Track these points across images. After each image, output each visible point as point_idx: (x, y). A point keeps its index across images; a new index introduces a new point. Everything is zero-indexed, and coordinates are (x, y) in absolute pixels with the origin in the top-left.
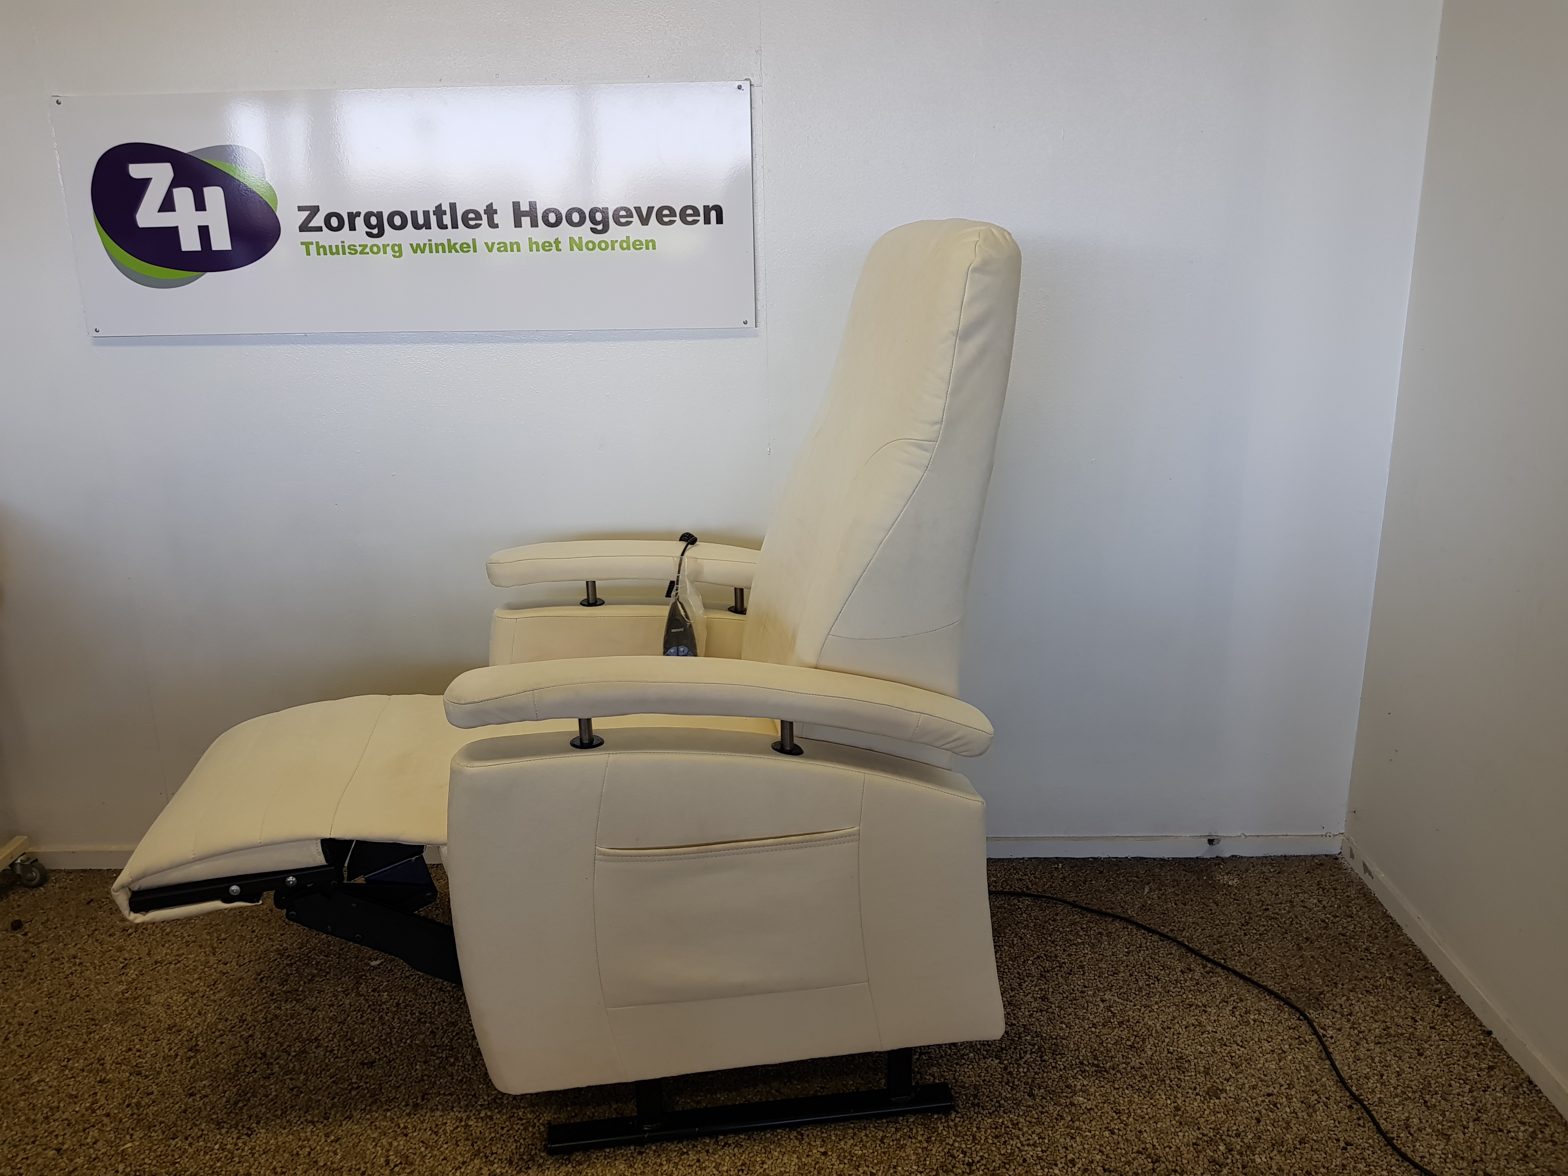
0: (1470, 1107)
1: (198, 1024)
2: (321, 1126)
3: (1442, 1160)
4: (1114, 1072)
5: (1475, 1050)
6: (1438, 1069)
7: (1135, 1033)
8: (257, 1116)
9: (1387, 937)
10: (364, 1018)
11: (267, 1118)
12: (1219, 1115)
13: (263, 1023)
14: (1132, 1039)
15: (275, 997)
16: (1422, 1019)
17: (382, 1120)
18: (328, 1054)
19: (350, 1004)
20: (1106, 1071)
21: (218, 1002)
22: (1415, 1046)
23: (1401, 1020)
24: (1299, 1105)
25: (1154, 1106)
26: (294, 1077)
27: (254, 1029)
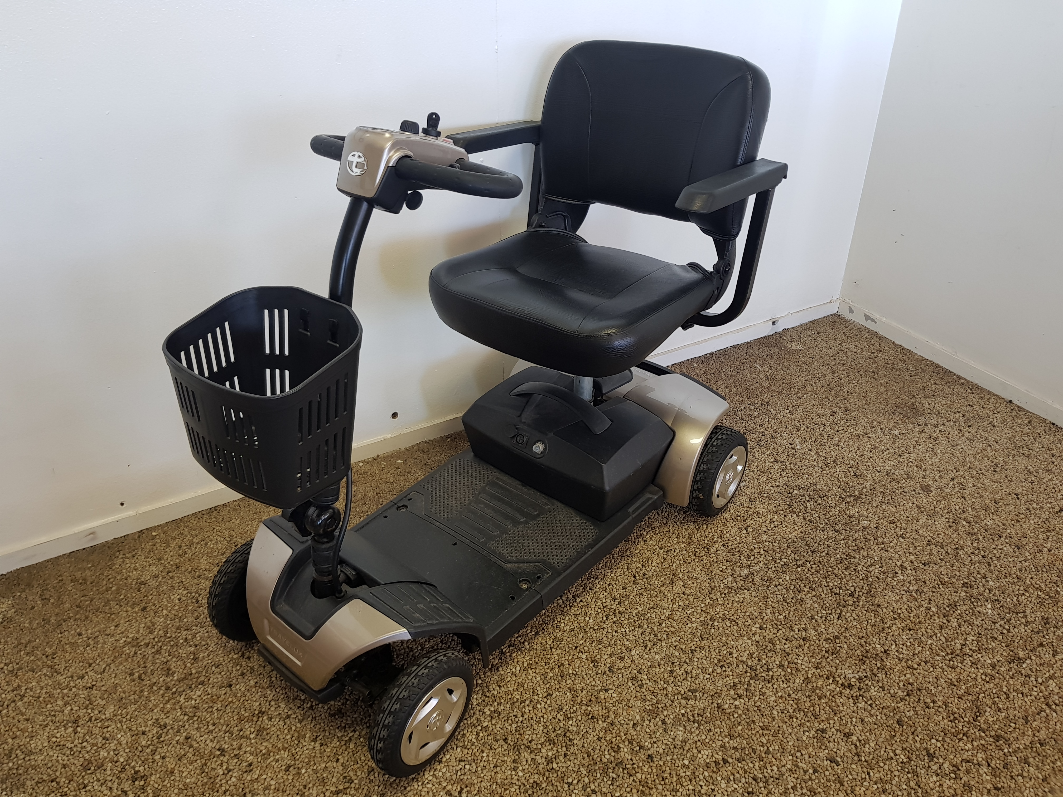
1: (114, 750)
4: (864, 497)
6: (1010, 432)
7: (849, 466)
9: (909, 358)
12: (943, 502)
13: (188, 720)
14: (850, 470)
15: (173, 690)
16: (974, 404)
20: (859, 498)
22: (987, 422)
23: (965, 408)
24: (972, 480)
25: (906, 510)
26: (276, 758)
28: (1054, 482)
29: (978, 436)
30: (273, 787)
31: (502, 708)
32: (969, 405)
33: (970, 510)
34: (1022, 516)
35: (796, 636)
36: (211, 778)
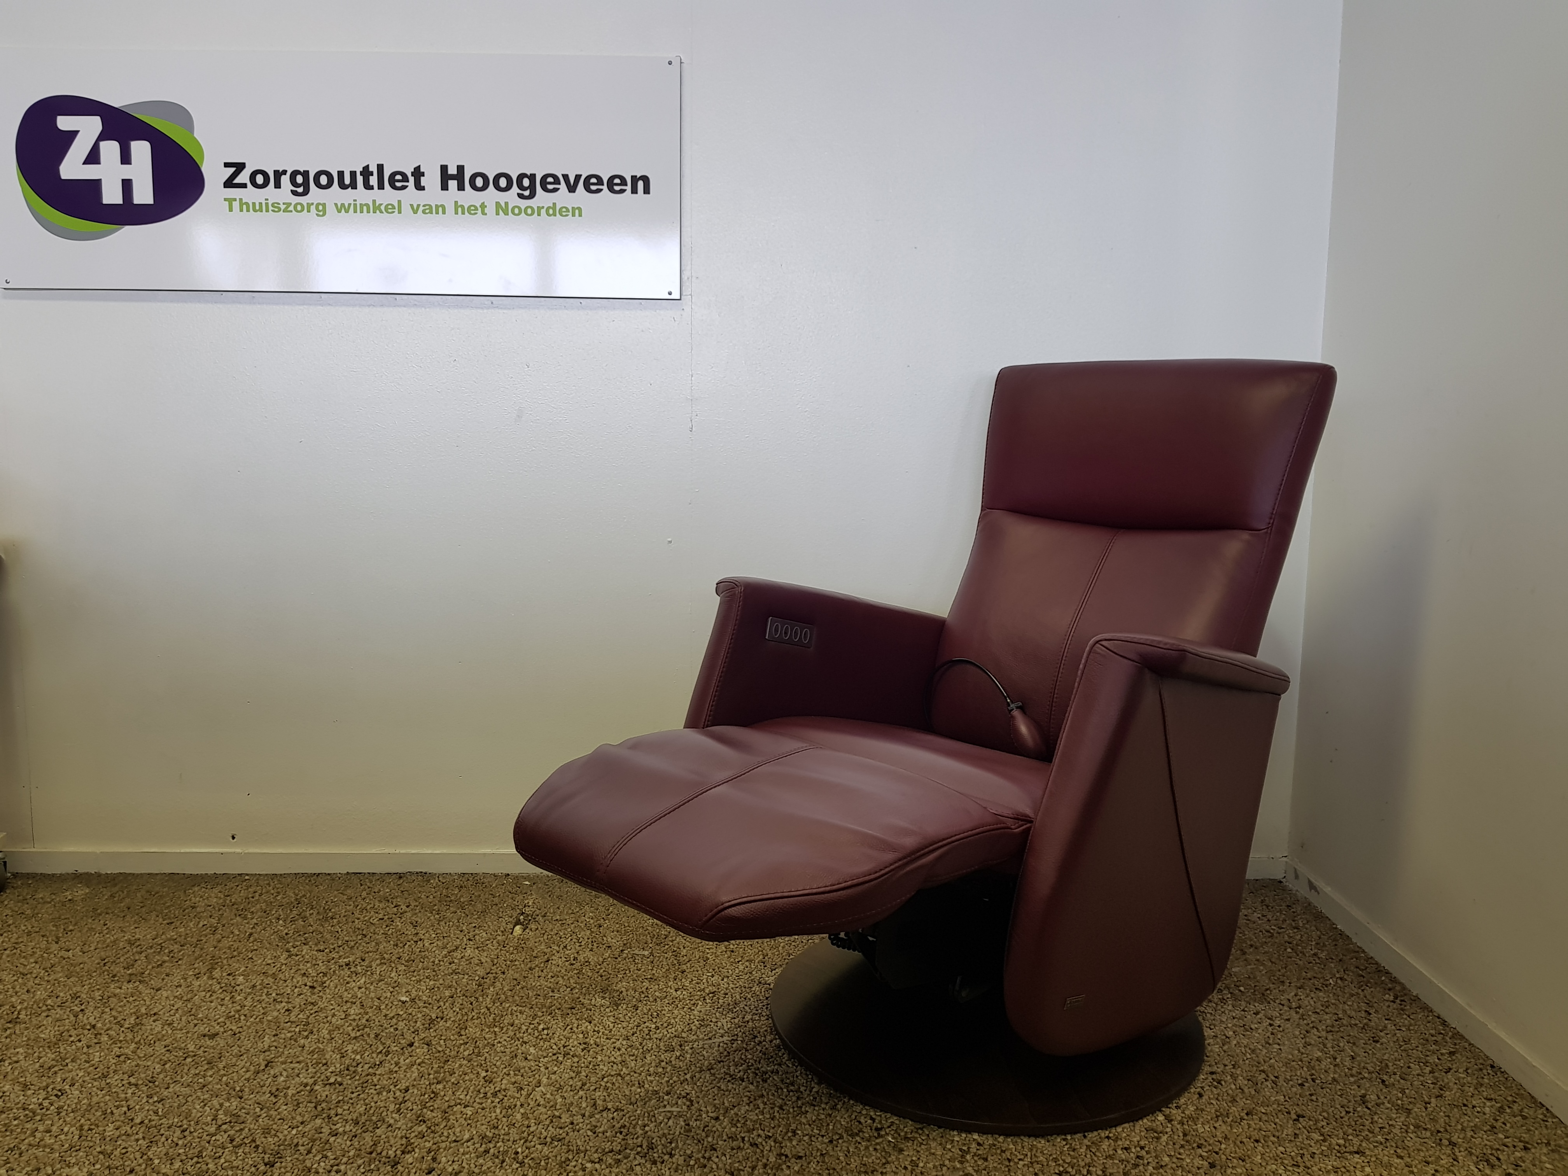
0: (1432, 1086)
2: (145, 1088)
3: (1403, 1130)
5: (1434, 1038)
6: (1396, 1054)
8: (73, 1079)
9: (1336, 945)
10: (213, 998)
11: (84, 1081)
15: (116, 979)
16: (1376, 1012)
17: (217, 1084)
18: (166, 1027)
19: (200, 986)
21: (52, 982)
22: (1370, 1034)
23: (1353, 1013)
24: (1246, 1082)
26: (123, 1046)
27: (86, 1005)
28: (1390, 1123)
29: (1329, 1045)
30: (92, 1062)
31: (349, 1082)
32: (1366, 1011)
33: (1192, 1109)
34: (1276, 1139)
35: (746, 1139)
36: (60, 1040)
